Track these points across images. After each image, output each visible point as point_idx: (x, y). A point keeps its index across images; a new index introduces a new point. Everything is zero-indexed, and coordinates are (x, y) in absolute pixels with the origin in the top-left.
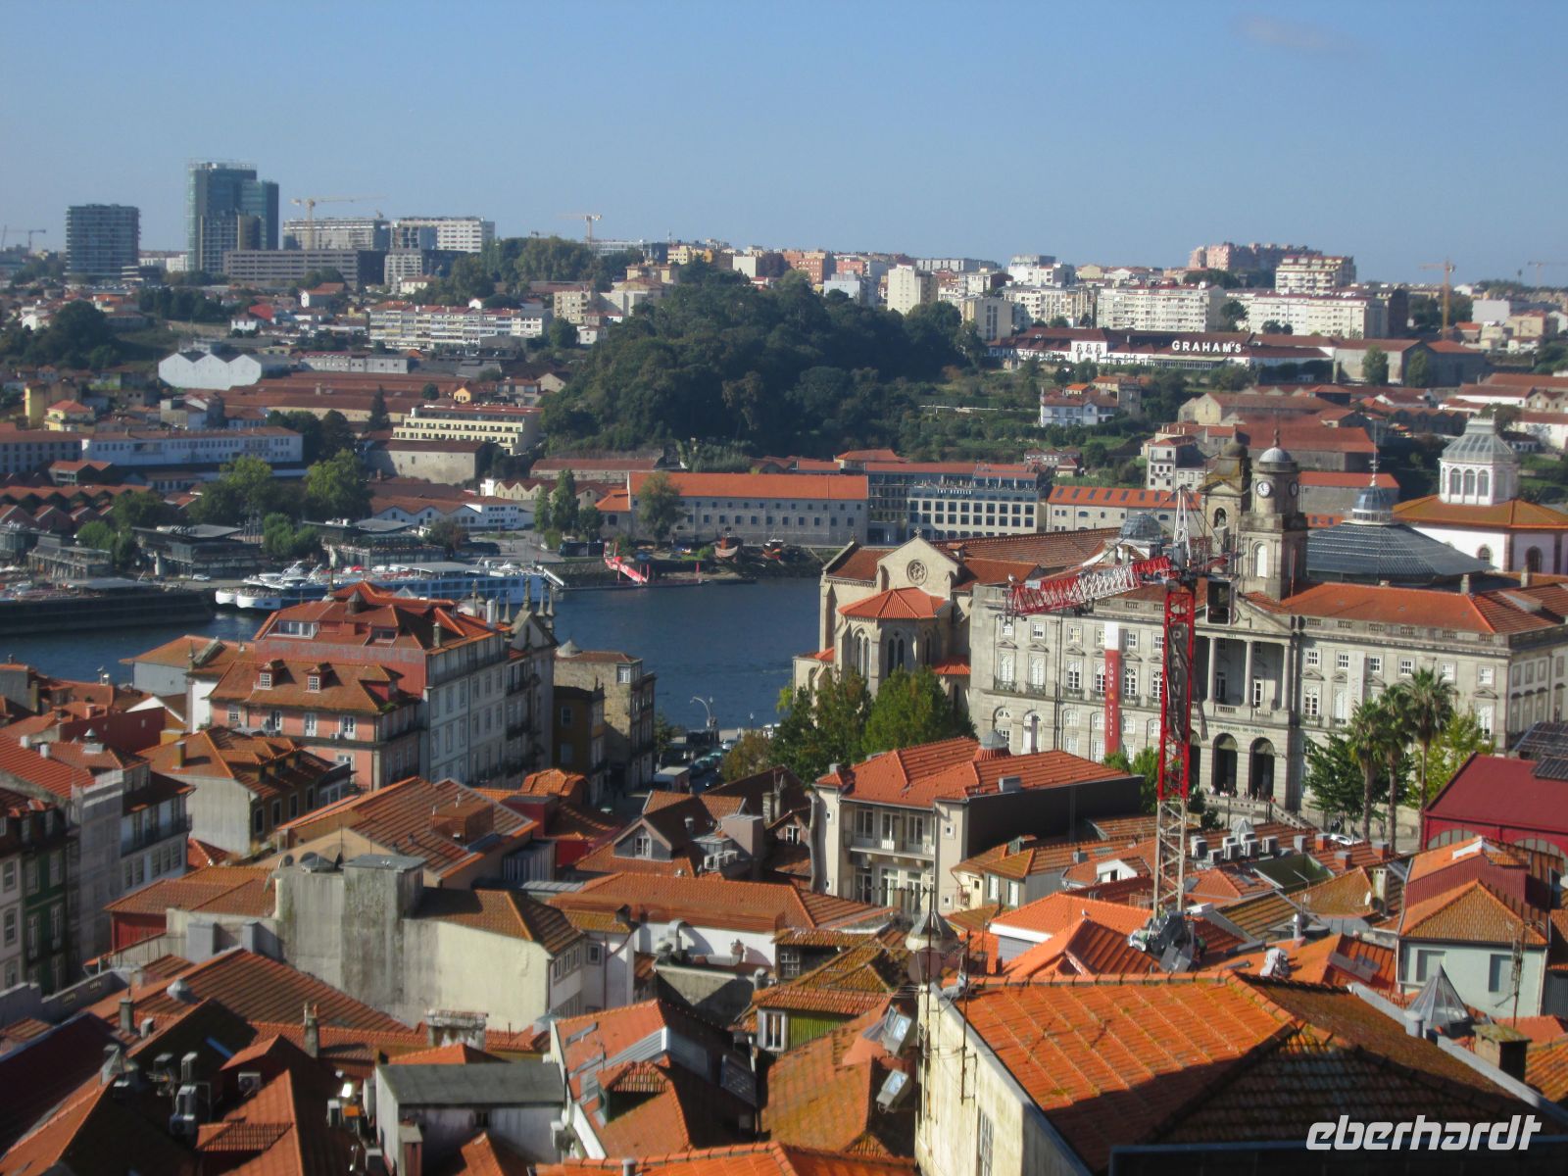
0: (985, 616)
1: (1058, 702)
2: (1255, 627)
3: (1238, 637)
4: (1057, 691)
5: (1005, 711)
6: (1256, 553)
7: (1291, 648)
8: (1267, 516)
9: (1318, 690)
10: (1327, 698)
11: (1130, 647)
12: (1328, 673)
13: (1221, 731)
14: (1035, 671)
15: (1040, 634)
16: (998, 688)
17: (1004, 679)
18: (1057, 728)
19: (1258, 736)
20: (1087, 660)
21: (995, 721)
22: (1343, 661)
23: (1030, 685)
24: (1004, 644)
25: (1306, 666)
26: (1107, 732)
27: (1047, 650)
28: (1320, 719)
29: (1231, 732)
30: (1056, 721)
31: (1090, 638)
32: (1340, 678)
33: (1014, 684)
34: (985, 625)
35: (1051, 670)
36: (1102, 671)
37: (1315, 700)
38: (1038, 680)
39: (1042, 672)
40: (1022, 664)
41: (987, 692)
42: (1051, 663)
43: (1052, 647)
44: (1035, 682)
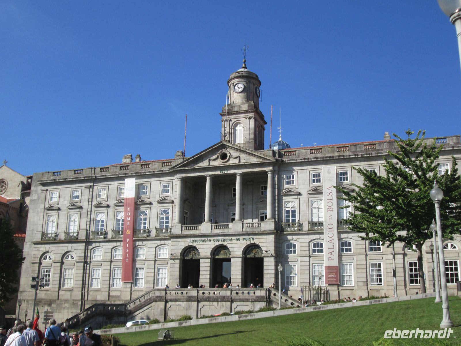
0: (39, 191)
1: (88, 242)
2: (243, 161)
3: (230, 172)
4: (87, 235)
5: (48, 255)
6: (235, 130)
7: (273, 173)
8: (243, 104)
9: (296, 204)
10: (304, 208)
11: (143, 196)
12: (304, 189)
13: (217, 243)
14: (72, 224)
15: (77, 197)
16: (45, 240)
17: (50, 231)
18: (85, 263)
19: (248, 242)
20: (111, 210)
21: (40, 263)
22: (316, 178)
23: (67, 233)
24: (51, 208)
25: (285, 187)
26: (124, 260)
27: (81, 208)
28: (300, 225)
29: (225, 243)
30: (85, 257)
31: (113, 194)
32: (316, 192)
33: (57, 235)
34: (39, 198)
35: (84, 221)
36: (121, 216)
37: (294, 211)
38: (74, 228)
39: (77, 223)
40: (63, 220)
41: (36, 243)
42: (84, 216)
43: (85, 205)
44: (71, 231)
